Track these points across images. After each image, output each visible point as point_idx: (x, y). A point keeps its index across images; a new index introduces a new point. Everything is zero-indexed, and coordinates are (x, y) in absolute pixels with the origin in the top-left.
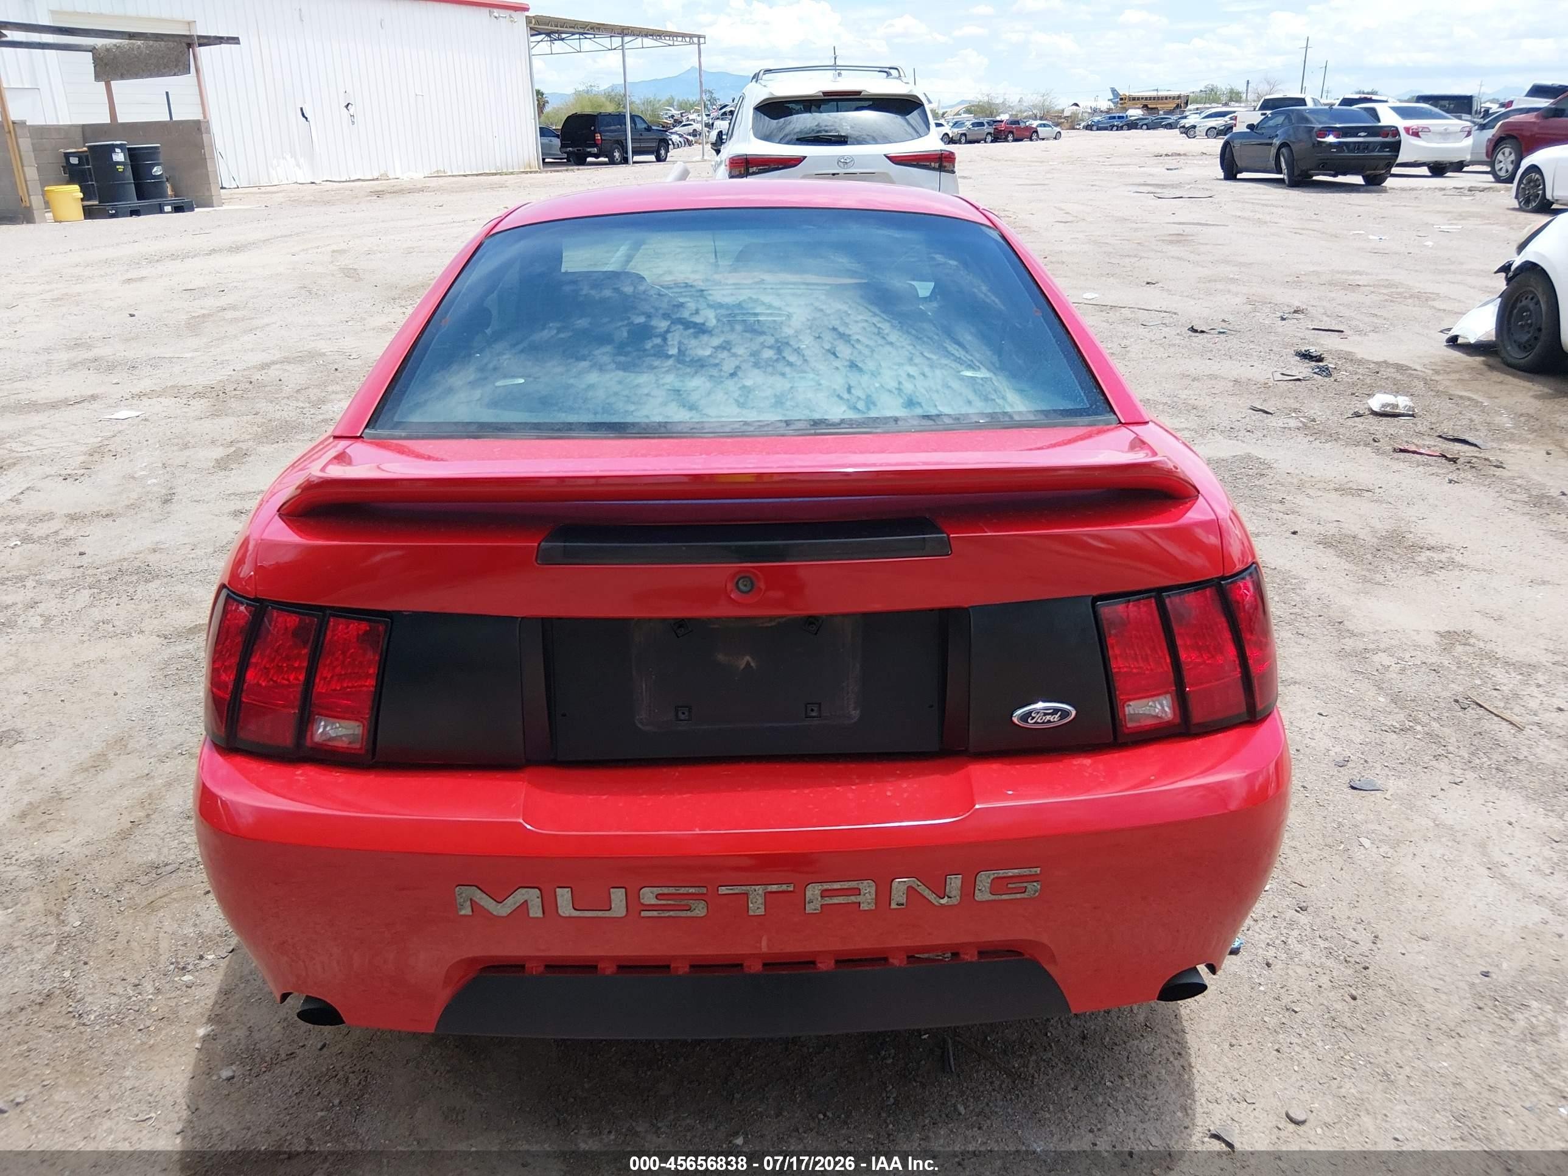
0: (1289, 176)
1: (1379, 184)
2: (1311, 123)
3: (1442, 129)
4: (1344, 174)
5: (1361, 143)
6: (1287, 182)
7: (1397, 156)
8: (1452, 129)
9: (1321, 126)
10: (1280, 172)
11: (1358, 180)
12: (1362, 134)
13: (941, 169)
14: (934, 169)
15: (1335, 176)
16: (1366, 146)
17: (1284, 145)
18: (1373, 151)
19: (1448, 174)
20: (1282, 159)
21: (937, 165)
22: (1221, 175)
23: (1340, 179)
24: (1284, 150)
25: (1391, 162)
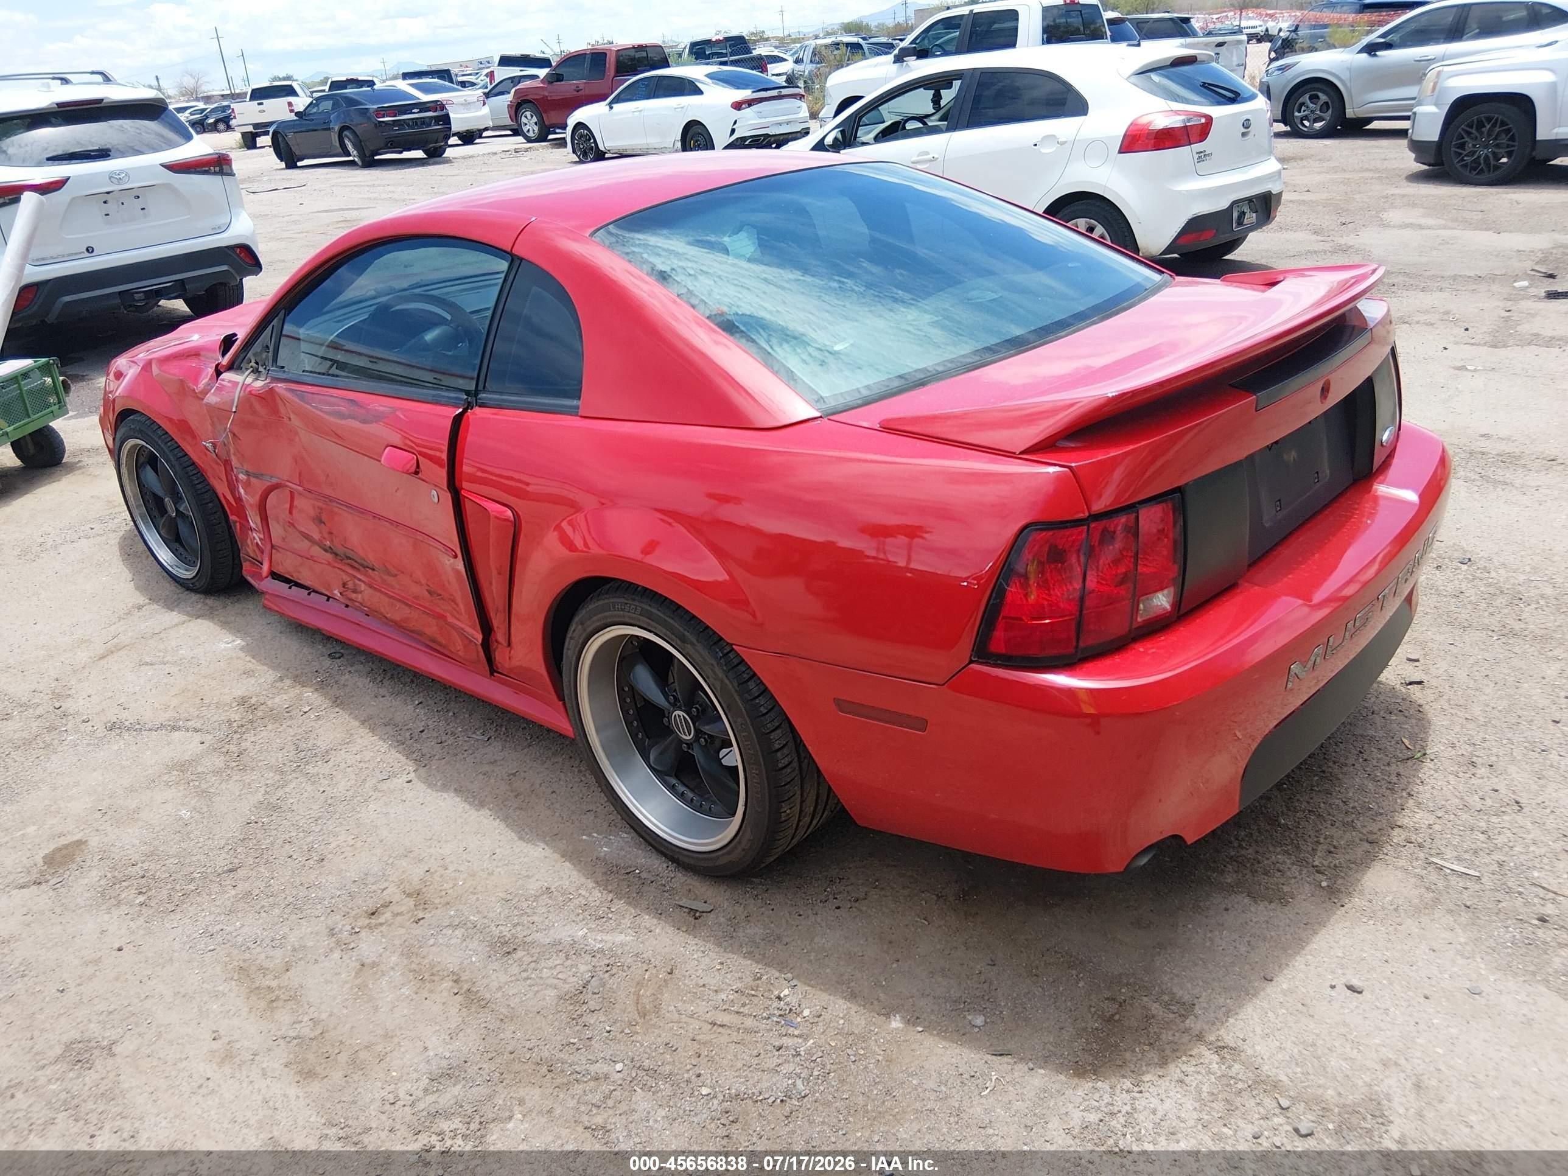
0: (359, 156)
1: (440, 155)
2: (362, 104)
3: (462, 100)
4: (409, 150)
5: (417, 118)
6: (360, 163)
7: (450, 128)
8: (470, 99)
9: (375, 107)
10: (349, 155)
11: (419, 154)
12: (415, 110)
13: (222, 173)
14: (215, 173)
15: (401, 152)
16: (423, 122)
17: (343, 129)
18: (430, 125)
19: (477, 141)
20: (347, 142)
21: (217, 169)
22: (283, 165)
23: (406, 155)
24: (346, 133)
25: (447, 134)
